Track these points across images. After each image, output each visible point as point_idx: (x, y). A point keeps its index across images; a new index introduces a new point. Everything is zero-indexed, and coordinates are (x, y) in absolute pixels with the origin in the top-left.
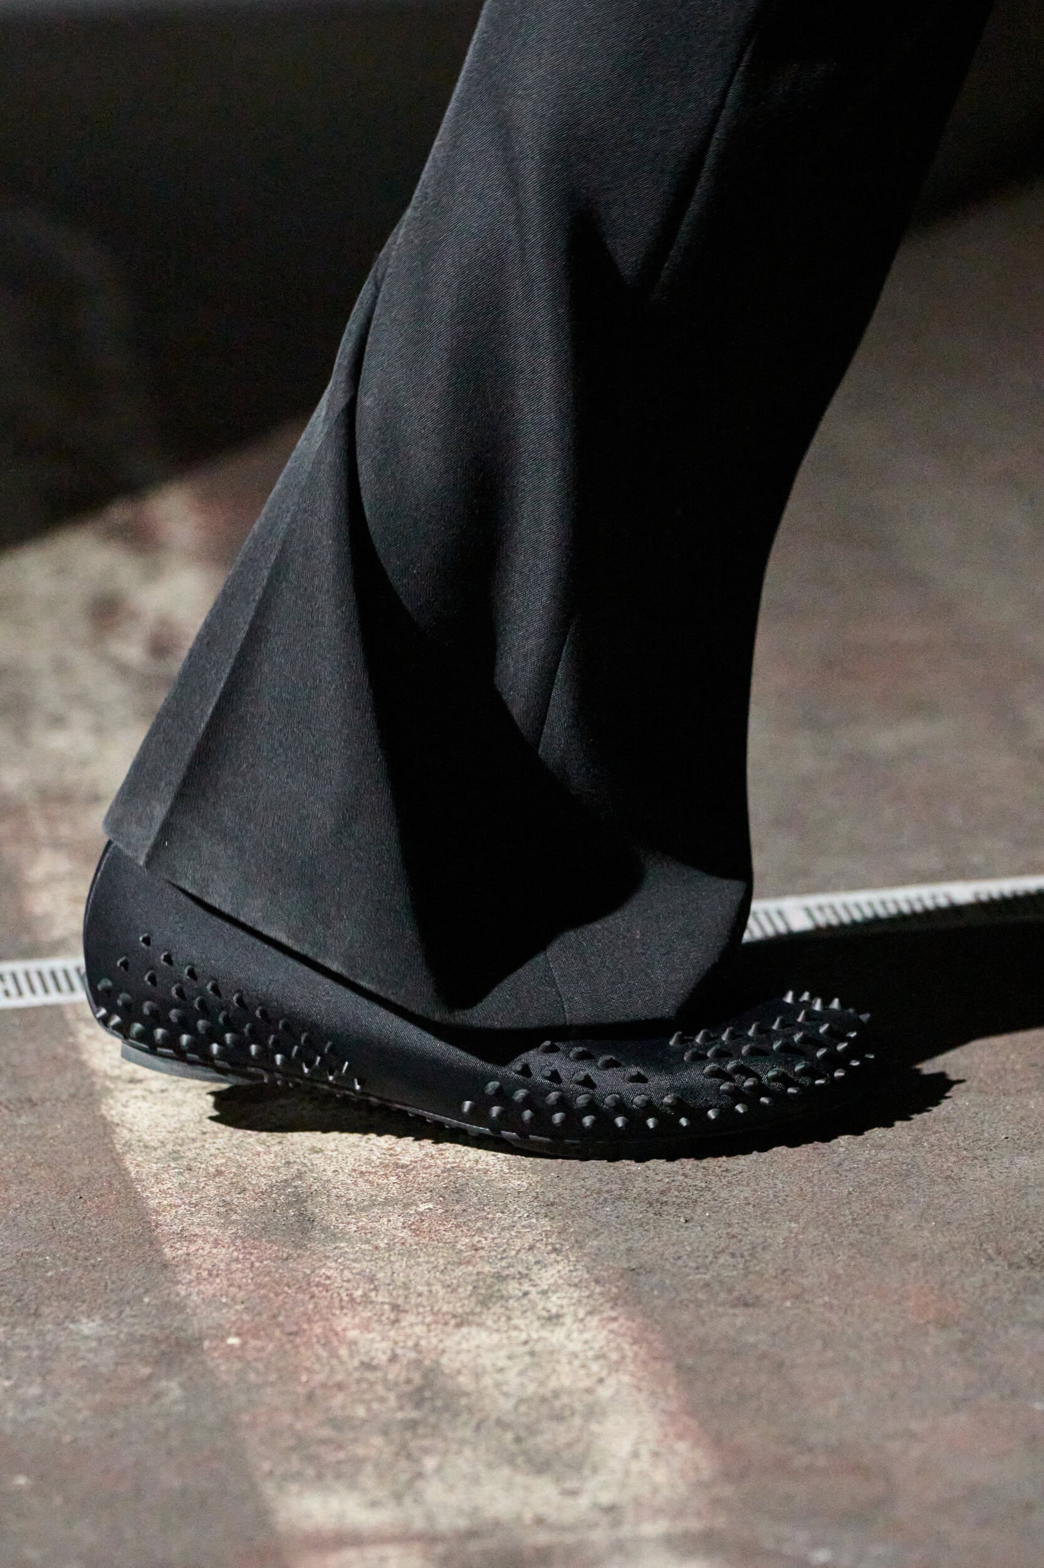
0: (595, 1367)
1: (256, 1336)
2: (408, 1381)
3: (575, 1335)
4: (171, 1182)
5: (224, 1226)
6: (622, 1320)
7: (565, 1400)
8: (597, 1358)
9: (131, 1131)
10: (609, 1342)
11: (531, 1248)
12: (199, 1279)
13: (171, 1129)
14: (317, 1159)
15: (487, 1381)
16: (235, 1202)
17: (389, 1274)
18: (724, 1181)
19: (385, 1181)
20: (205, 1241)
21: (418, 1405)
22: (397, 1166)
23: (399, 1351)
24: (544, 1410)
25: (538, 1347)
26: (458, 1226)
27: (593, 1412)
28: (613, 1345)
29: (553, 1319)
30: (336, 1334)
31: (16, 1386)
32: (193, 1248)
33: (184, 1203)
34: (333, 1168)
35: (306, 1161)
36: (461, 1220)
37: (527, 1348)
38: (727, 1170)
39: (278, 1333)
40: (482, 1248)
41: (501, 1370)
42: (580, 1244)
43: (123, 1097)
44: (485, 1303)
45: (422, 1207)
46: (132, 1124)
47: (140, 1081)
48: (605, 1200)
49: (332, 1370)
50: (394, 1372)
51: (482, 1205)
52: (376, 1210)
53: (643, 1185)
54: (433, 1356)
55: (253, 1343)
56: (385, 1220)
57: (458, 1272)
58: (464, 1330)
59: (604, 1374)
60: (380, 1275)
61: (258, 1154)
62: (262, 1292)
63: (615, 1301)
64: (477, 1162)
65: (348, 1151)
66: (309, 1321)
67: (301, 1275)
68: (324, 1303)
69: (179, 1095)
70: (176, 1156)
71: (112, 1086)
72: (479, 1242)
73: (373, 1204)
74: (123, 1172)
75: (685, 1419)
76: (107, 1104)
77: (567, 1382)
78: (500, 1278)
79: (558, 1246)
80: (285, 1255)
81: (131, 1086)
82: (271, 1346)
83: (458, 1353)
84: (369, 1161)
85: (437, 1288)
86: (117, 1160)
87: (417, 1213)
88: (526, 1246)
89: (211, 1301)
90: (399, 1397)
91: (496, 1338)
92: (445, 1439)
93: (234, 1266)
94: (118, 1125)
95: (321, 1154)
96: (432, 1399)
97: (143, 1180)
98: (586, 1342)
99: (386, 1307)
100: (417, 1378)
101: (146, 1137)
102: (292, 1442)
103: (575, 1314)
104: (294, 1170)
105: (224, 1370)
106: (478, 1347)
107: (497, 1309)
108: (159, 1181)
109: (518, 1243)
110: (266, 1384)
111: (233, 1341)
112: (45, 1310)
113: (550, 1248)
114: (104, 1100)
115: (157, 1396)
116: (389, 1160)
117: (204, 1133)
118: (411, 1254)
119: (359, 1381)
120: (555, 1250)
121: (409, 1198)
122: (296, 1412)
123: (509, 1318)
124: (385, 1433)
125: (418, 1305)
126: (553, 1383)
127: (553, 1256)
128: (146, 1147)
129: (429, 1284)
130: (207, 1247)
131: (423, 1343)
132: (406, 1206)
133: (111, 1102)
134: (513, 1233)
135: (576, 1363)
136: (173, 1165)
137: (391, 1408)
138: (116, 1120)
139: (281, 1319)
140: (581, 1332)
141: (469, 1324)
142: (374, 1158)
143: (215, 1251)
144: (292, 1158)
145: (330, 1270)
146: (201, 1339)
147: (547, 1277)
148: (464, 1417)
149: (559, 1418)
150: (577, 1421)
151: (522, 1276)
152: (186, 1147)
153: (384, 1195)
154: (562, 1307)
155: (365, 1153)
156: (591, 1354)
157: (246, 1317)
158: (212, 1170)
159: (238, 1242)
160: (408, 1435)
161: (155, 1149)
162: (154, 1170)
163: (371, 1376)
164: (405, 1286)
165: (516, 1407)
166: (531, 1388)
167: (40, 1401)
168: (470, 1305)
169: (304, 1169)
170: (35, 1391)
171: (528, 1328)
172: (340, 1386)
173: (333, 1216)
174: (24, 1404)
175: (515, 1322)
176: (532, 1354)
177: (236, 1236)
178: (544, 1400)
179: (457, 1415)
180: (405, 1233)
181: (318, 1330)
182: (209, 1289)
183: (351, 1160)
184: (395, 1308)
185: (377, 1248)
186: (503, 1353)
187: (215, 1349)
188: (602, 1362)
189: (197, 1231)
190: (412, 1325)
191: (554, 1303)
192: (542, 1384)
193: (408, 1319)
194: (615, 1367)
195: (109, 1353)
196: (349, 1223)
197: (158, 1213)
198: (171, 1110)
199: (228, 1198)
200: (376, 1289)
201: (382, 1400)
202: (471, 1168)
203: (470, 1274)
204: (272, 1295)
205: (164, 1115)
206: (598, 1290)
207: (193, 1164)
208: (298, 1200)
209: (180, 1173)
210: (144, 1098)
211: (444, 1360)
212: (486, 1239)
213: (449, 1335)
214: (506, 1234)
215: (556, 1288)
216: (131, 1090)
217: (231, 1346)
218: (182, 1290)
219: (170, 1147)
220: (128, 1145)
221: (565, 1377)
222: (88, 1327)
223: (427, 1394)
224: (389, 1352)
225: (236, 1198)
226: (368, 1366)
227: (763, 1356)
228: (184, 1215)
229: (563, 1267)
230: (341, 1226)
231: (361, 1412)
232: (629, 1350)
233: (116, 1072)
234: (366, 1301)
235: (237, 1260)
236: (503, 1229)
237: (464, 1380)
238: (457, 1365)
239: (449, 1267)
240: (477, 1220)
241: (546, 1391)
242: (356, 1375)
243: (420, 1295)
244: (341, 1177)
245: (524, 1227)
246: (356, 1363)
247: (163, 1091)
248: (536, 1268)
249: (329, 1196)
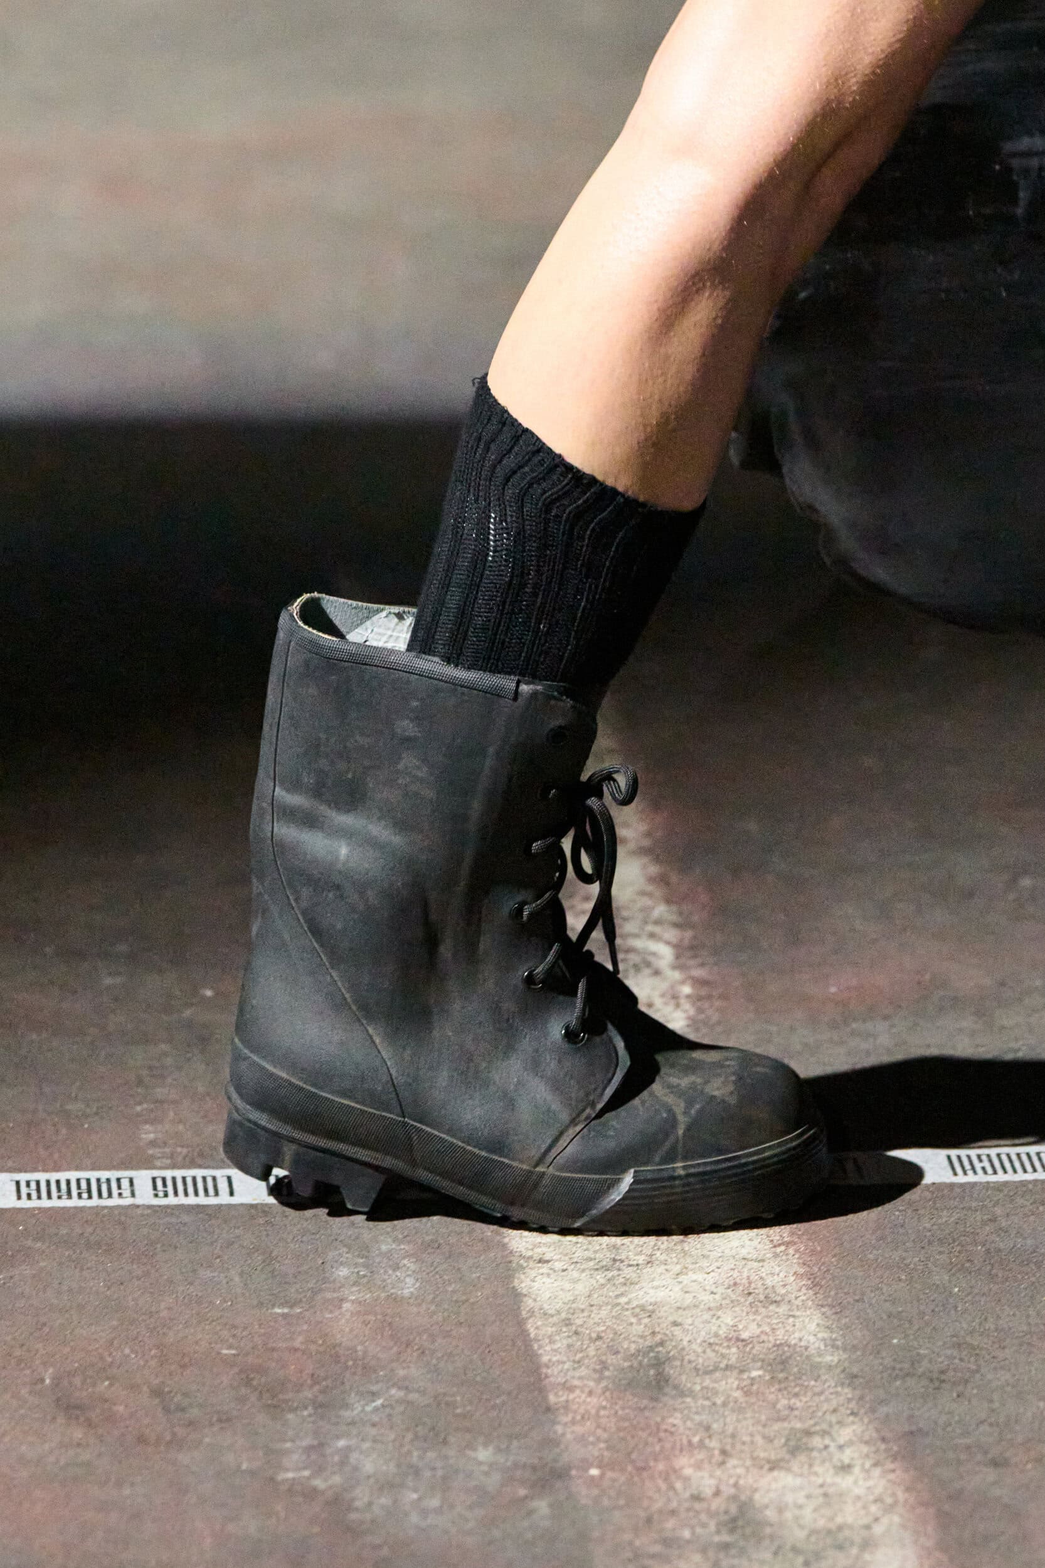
0: (873, 1508)
1: (613, 1469)
2: (726, 1512)
3: (861, 1483)
4: (561, 1343)
5: (598, 1381)
6: (898, 1472)
7: (847, 1533)
8: (875, 1501)
9: (535, 1300)
10: (886, 1489)
11: (835, 1411)
12: (573, 1422)
13: (566, 1301)
14: (677, 1331)
15: (788, 1515)
16: (609, 1361)
17: (722, 1425)
18: (993, 1366)
19: (728, 1352)
20: (582, 1392)
21: (732, 1531)
22: (738, 1339)
23: (723, 1488)
24: (829, 1541)
25: (831, 1490)
26: (780, 1390)
27: (867, 1544)
28: (889, 1492)
29: (846, 1468)
30: (675, 1471)
31: (420, 1499)
32: (571, 1397)
33: (569, 1360)
34: (688, 1339)
35: (668, 1332)
36: (783, 1385)
37: (821, 1491)
38: (994, 1357)
39: (630, 1468)
40: (797, 1409)
41: (800, 1507)
42: (873, 1410)
43: (533, 1273)
44: (794, 1451)
45: (755, 1374)
46: (537, 1295)
47: (548, 1262)
48: (897, 1375)
49: (669, 1500)
50: (716, 1504)
51: (799, 1376)
52: (718, 1374)
53: (929, 1365)
54: (748, 1493)
55: (609, 1474)
56: (724, 1382)
57: (777, 1426)
58: (775, 1473)
59: (879, 1514)
60: (715, 1426)
61: (631, 1324)
62: (622, 1434)
63: (894, 1458)
64: (800, 1340)
65: (702, 1326)
66: (656, 1460)
67: (652, 1423)
68: (668, 1446)
69: (575, 1274)
70: (567, 1322)
71: (525, 1265)
72: (795, 1404)
73: (716, 1369)
74: (524, 1333)
75: (937, 1554)
76: (519, 1278)
77: (850, 1520)
78: (808, 1433)
79: (855, 1411)
80: (642, 1406)
81: (540, 1265)
82: (623, 1479)
83: (768, 1491)
84: (716, 1335)
85: (759, 1440)
86: (521, 1323)
87: (749, 1377)
88: (831, 1409)
89: (581, 1439)
90: (718, 1524)
91: (798, 1481)
92: (750, 1560)
93: (602, 1413)
94: (525, 1295)
95: (679, 1327)
96: (743, 1527)
97: (539, 1340)
98: (869, 1488)
99: (717, 1452)
100: (733, 1509)
101: (546, 1306)
102: (629, 1555)
103: (863, 1465)
104: (658, 1338)
105: (584, 1494)
106: (784, 1487)
107: (802, 1458)
108: (552, 1342)
109: (825, 1407)
110: (614, 1508)
111: (594, 1472)
112: (452, 1439)
113: (849, 1412)
114: (517, 1275)
115: (530, 1513)
116: (733, 1334)
117: (592, 1306)
118: (740, 1410)
119: (688, 1510)
120: (852, 1413)
121: (744, 1366)
122: (636, 1530)
123: (811, 1466)
124: (704, 1551)
125: (742, 1451)
126: (839, 1520)
127: (851, 1418)
128: (545, 1314)
129: (752, 1435)
130: (583, 1396)
131: (741, 1482)
132: (742, 1371)
133: (522, 1277)
134: (822, 1398)
135: (859, 1504)
136: (564, 1329)
137: (710, 1531)
138: (524, 1291)
139: (634, 1456)
140: (865, 1479)
141: (782, 1468)
142: (721, 1332)
143: (589, 1400)
144: (657, 1330)
145: (676, 1419)
146: (570, 1468)
147: (845, 1434)
148: (767, 1542)
149: (840, 1547)
150: (854, 1551)
151: (825, 1433)
152: (576, 1316)
153: (725, 1362)
154: (852, 1459)
155: (714, 1329)
156: (871, 1498)
157: (606, 1453)
158: (594, 1335)
159: (608, 1394)
160: (722, 1555)
161: (552, 1316)
162: (549, 1333)
163: (697, 1506)
164: (733, 1436)
165: (809, 1536)
166: (821, 1523)
167: (439, 1511)
168: (783, 1454)
169: (666, 1338)
170: (435, 1503)
171: (825, 1474)
172: (673, 1512)
173: (684, 1378)
174: (424, 1513)
175: (816, 1469)
176: (825, 1495)
177: (606, 1389)
178: (829, 1532)
179: (760, 1540)
180: (737, 1394)
181: (661, 1466)
182: (579, 1429)
183: (703, 1333)
184: (724, 1452)
185: (714, 1404)
186: (803, 1493)
187: (580, 1477)
188: (879, 1504)
189: (576, 1382)
190: (735, 1467)
191: (847, 1456)
192: (831, 1519)
193: (732, 1462)
194: (889, 1509)
195: (496, 1477)
196: (695, 1383)
197: (547, 1367)
198: (567, 1286)
199: (604, 1358)
200: (710, 1437)
201: (704, 1525)
202: (795, 1345)
203: (785, 1429)
204: (629, 1438)
205: (562, 1290)
206: (883, 1446)
207: (580, 1329)
208: (659, 1363)
209: (569, 1337)
210: (548, 1275)
211: (757, 1496)
212: (801, 1401)
213: (762, 1476)
214: (816, 1399)
215: (850, 1443)
216: (539, 1268)
217: (593, 1477)
218: (559, 1429)
219: (563, 1315)
220: (532, 1312)
221: (849, 1515)
222: (484, 1454)
223: (740, 1523)
224: (714, 1489)
225: (611, 1359)
226: (697, 1498)
227: (1006, 1506)
228: (568, 1370)
229: (858, 1428)
230: (689, 1385)
231: (687, 1534)
232: (901, 1496)
233: (530, 1253)
234: (701, 1445)
235: (604, 1408)
236: (815, 1394)
237: (770, 1514)
238: (766, 1501)
239: (769, 1423)
240: (795, 1386)
241: (832, 1526)
242: (686, 1505)
243: (744, 1443)
244: (694, 1346)
245: (832, 1394)
246: (687, 1495)
247: (564, 1270)
248: (836, 1427)
249: (683, 1360)
